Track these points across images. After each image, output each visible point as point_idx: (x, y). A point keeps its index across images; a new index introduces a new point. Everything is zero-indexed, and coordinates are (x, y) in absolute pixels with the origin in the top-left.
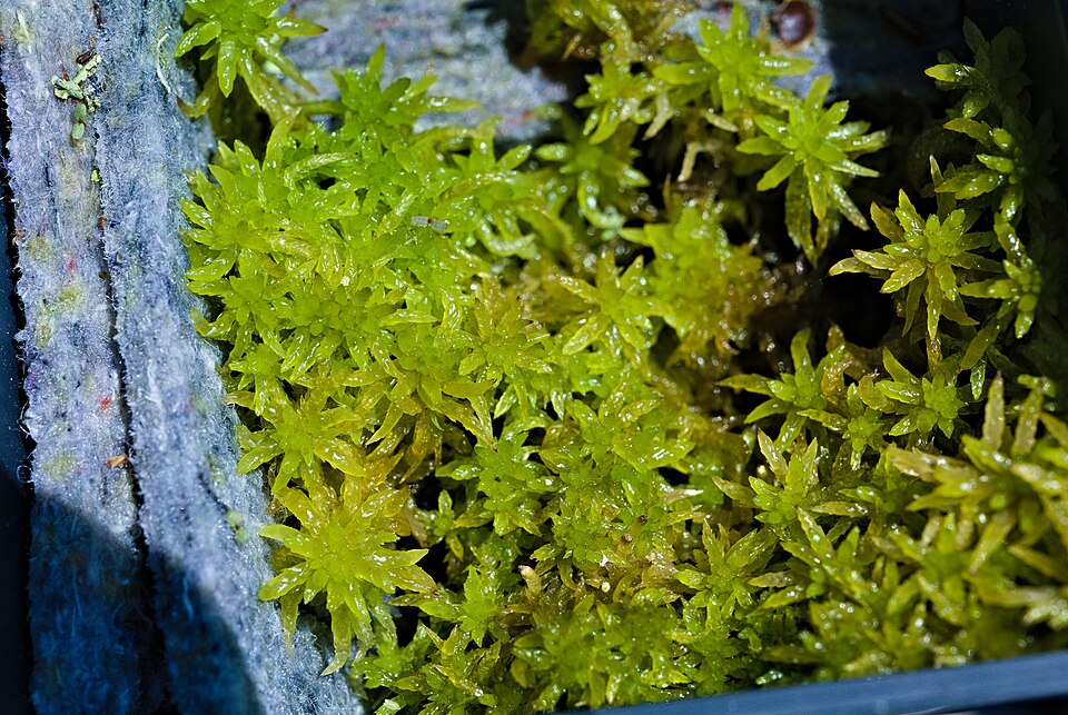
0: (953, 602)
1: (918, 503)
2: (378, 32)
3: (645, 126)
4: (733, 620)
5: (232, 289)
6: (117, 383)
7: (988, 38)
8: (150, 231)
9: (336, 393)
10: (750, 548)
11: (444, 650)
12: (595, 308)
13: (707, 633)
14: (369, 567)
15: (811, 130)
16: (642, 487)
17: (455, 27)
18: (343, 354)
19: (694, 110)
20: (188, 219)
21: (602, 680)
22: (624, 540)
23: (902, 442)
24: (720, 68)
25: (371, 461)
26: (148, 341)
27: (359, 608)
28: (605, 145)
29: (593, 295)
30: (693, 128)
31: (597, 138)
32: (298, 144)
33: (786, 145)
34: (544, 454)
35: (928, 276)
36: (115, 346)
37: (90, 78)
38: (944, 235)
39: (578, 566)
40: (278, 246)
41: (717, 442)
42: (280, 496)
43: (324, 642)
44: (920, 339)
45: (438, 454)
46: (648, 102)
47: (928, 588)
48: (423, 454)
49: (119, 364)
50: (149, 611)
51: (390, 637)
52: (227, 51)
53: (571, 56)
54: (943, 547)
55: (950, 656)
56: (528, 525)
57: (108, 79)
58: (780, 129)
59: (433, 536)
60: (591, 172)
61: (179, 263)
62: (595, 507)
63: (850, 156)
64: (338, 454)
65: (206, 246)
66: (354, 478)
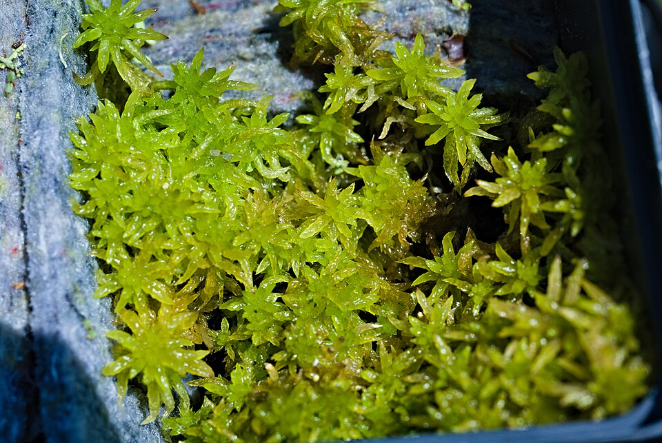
0: (521, 391)
1: (505, 333)
2: (205, 44)
3: (361, 105)
4: (392, 402)
5: (96, 187)
6: (23, 239)
7: (567, 57)
8: (47, 149)
9: (157, 253)
10: (407, 358)
11: (215, 412)
12: (322, 211)
13: (375, 408)
14: (173, 359)
15: (459, 110)
16: (345, 321)
17: (251, 43)
18: (161, 229)
19: (390, 97)
20: (73, 144)
21: (307, 433)
22: (329, 351)
23: (502, 298)
24: (405, 71)
25: (179, 297)
26: (41, 213)
27: (164, 382)
28: (338, 116)
29: (321, 204)
30: (389, 109)
31: (330, 112)
32: (145, 103)
33: (443, 118)
34: (285, 298)
35: (523, 199)
36: (22, 216)
37: (19, 57)
38: (532, 174)
39: (300, 365)
40: (127, 163)
41: (395, 297)
42: (121, 314)
43: (144, 404)
44: (518, 238)
45: (221, 295)
46: (363, 91)
47: (506, 381)
48: (211, 294)
49: (23, 227)
50: (33, 376)
51: (186, 404)
52: (104, 46)
53: (317, 61)
54: (519, 358)
55: (517, 424)
56: (272, 340)
57: (30, 58)
58: (439, 109)
59: (217, 346)
60: (328, 132)
61: (64, 169)
62: (313, 330)
63: (482, 127)
64: (156, 289)
65: (83, 161)
66: (166, 305)
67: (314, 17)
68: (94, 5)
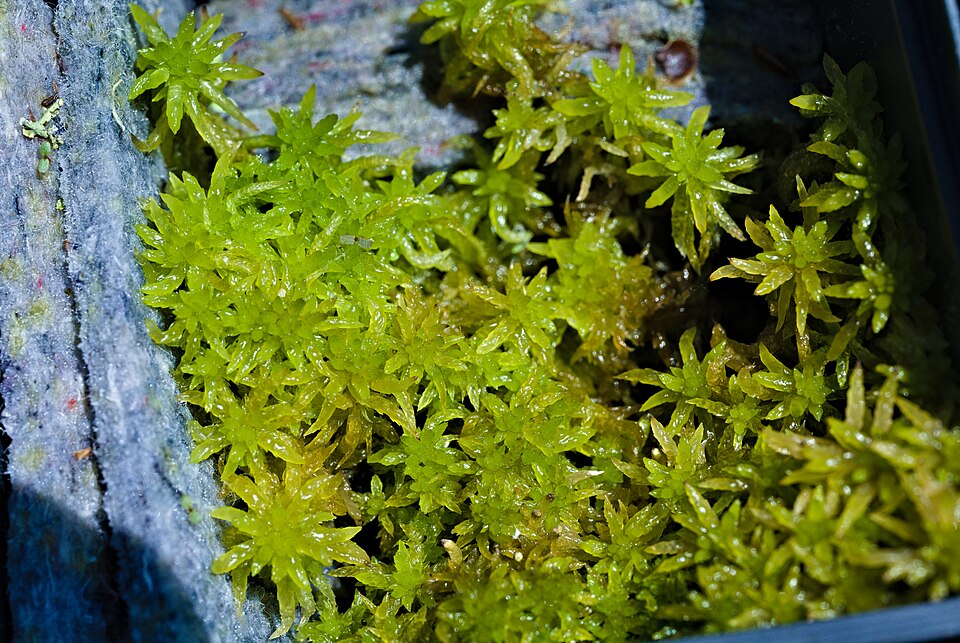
0: (823, 564)
1: (790, 478)
2: (311, 75)
3: (547, 153)
4: (631, 583)
5: (182, 302)
6: (81, 386)
7: (845, 71)
8: (108, 252)
9: (276, 391)
10: (646, 520)
11: (377, 615)
12: (505, 313)
13: (608, 596)
14: (310, 543)
15: (691, 154)
16: (550, 469)
17: (378, 69)
18: (281, 357)
19: (589, 139)
20: (142, 241)
21: (516, 638)
22: (534, 515)
23: (777, 425)
24: (610, 102)
25: (310, 451)
26: (108, 348)
27: (301, 578)
28: (512, 171)
29: (502, 301)
30: (589, 154)
31: (504, 165)
32: (239, 174)
33: (670, 167)
34: (462, 442)
35: (797, 280)
36: (79, 353)
37: (54, 119)
38: (809, 244)
39: (494, 539)
40: (222, 263)
41: (616, 429)
42: (229, 482)
43: (272, 609)
44: (791, 335)
45: (369, 443)
46: (548, 133)
47: (800, 550)
48: (355, 444)
49: (83, 369)
50: (114, 585)
51: (331, 605)
52: (175, 93)
53: (480, 92)
54: (813, 516)
55: (821, 611)
56: (450, 504)
57: (70, 120)
58: (665, 154)
59: (367, 515)
60: (501, 193)
61: (134, 279)
62: (508, 487)
63: (727, 176)
64: (279, 445)
65: (158, 265)
66: (294, 465)
67: (475, 30)
68: (155, 34)
